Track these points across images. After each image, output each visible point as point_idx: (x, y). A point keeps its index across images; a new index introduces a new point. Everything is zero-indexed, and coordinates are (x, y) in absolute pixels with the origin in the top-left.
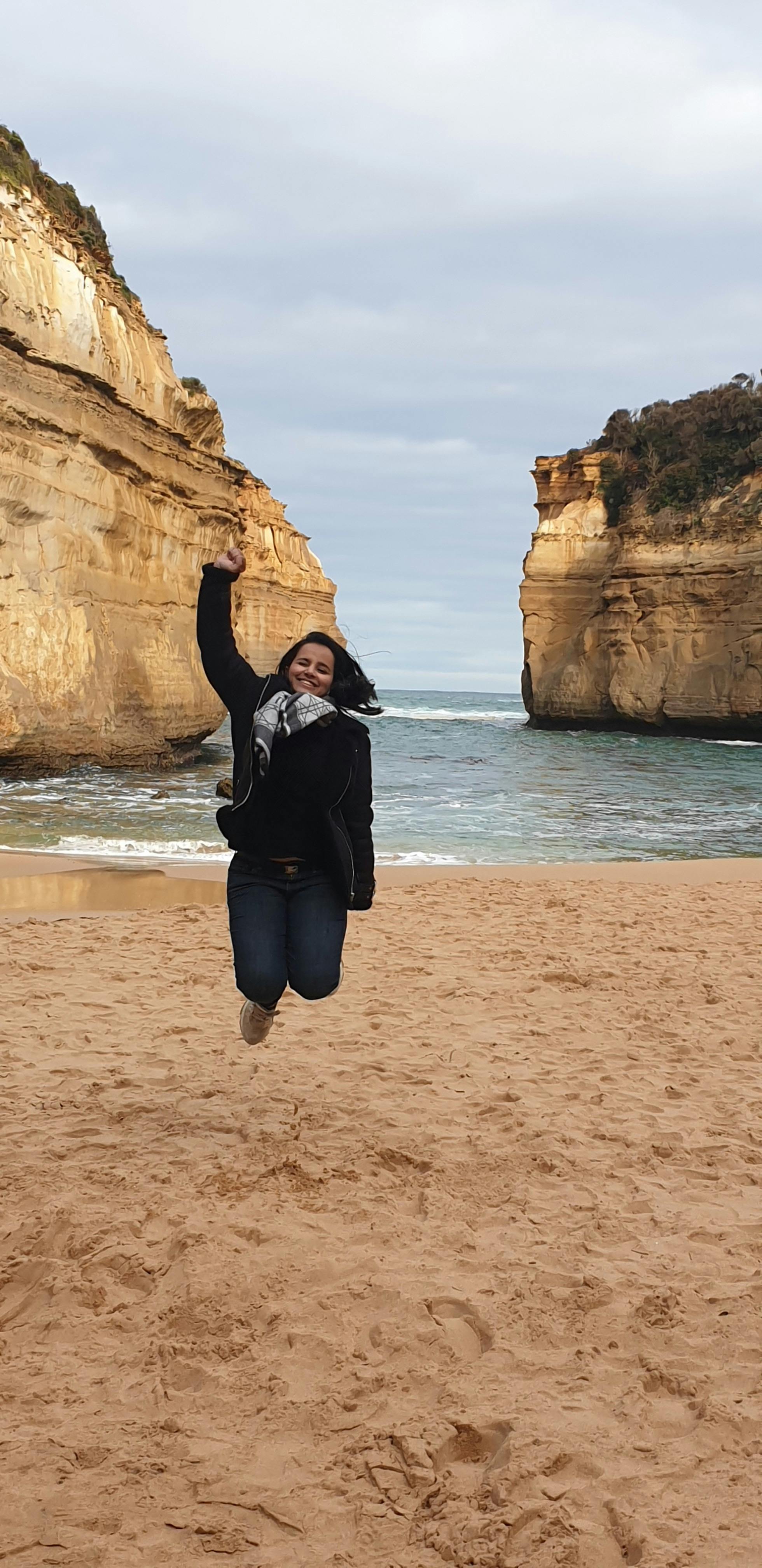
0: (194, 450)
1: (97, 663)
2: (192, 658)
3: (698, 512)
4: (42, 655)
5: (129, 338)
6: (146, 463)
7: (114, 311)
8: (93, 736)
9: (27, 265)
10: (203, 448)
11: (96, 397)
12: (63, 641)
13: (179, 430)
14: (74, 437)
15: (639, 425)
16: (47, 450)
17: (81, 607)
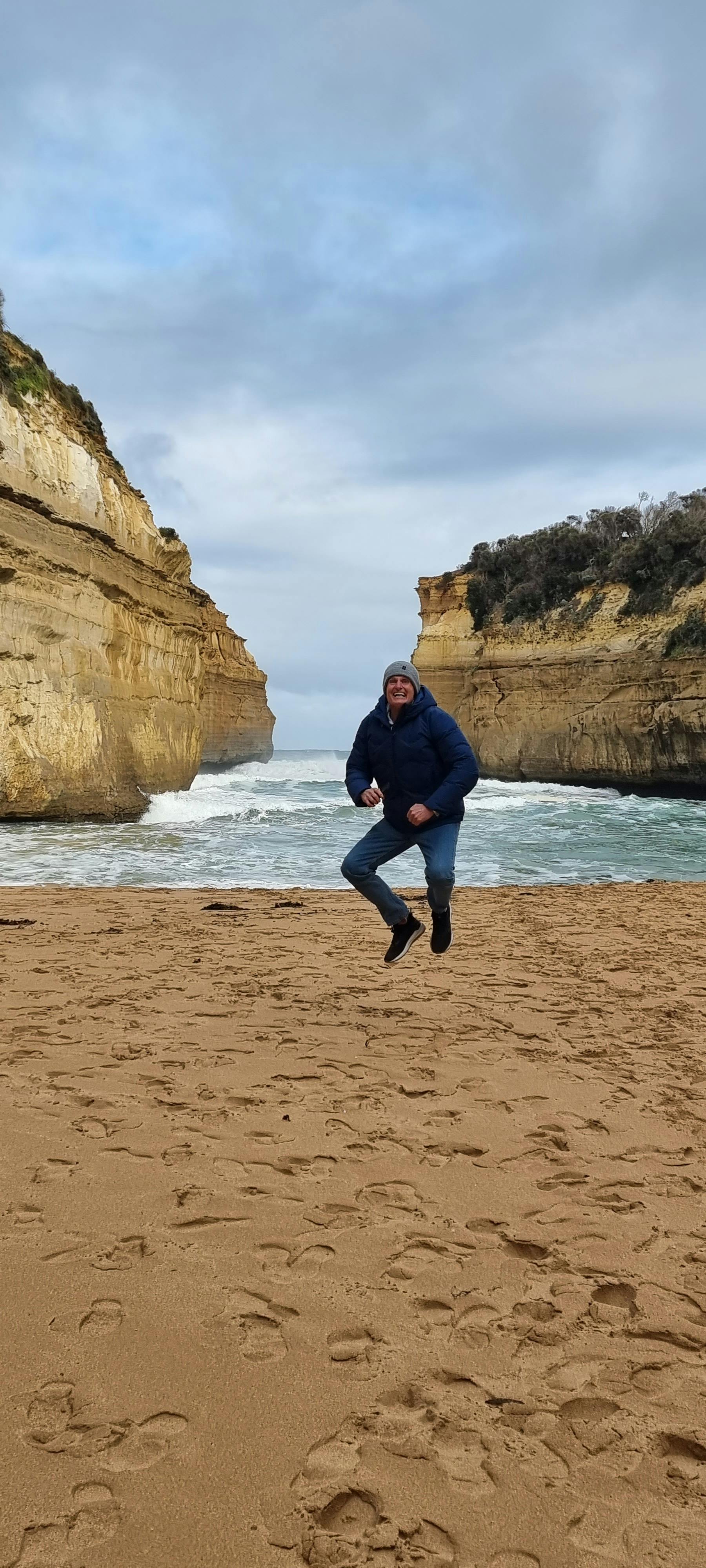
0: (170, 582)
1: (103, 745)
2: (170, 738)
3: (543, 619)
4: (63, 740)
5: (122, 501)
6: (135, 593)
7: (111, 481)
8: (101, 800)
9: (50, 451)
10: (176, 580)
11: (101, 546)
12: (79, 729)
13: (159, 568)
14: (84, 576)
15: (497, 555)
16: (66, 587)
17: (92, 703)
